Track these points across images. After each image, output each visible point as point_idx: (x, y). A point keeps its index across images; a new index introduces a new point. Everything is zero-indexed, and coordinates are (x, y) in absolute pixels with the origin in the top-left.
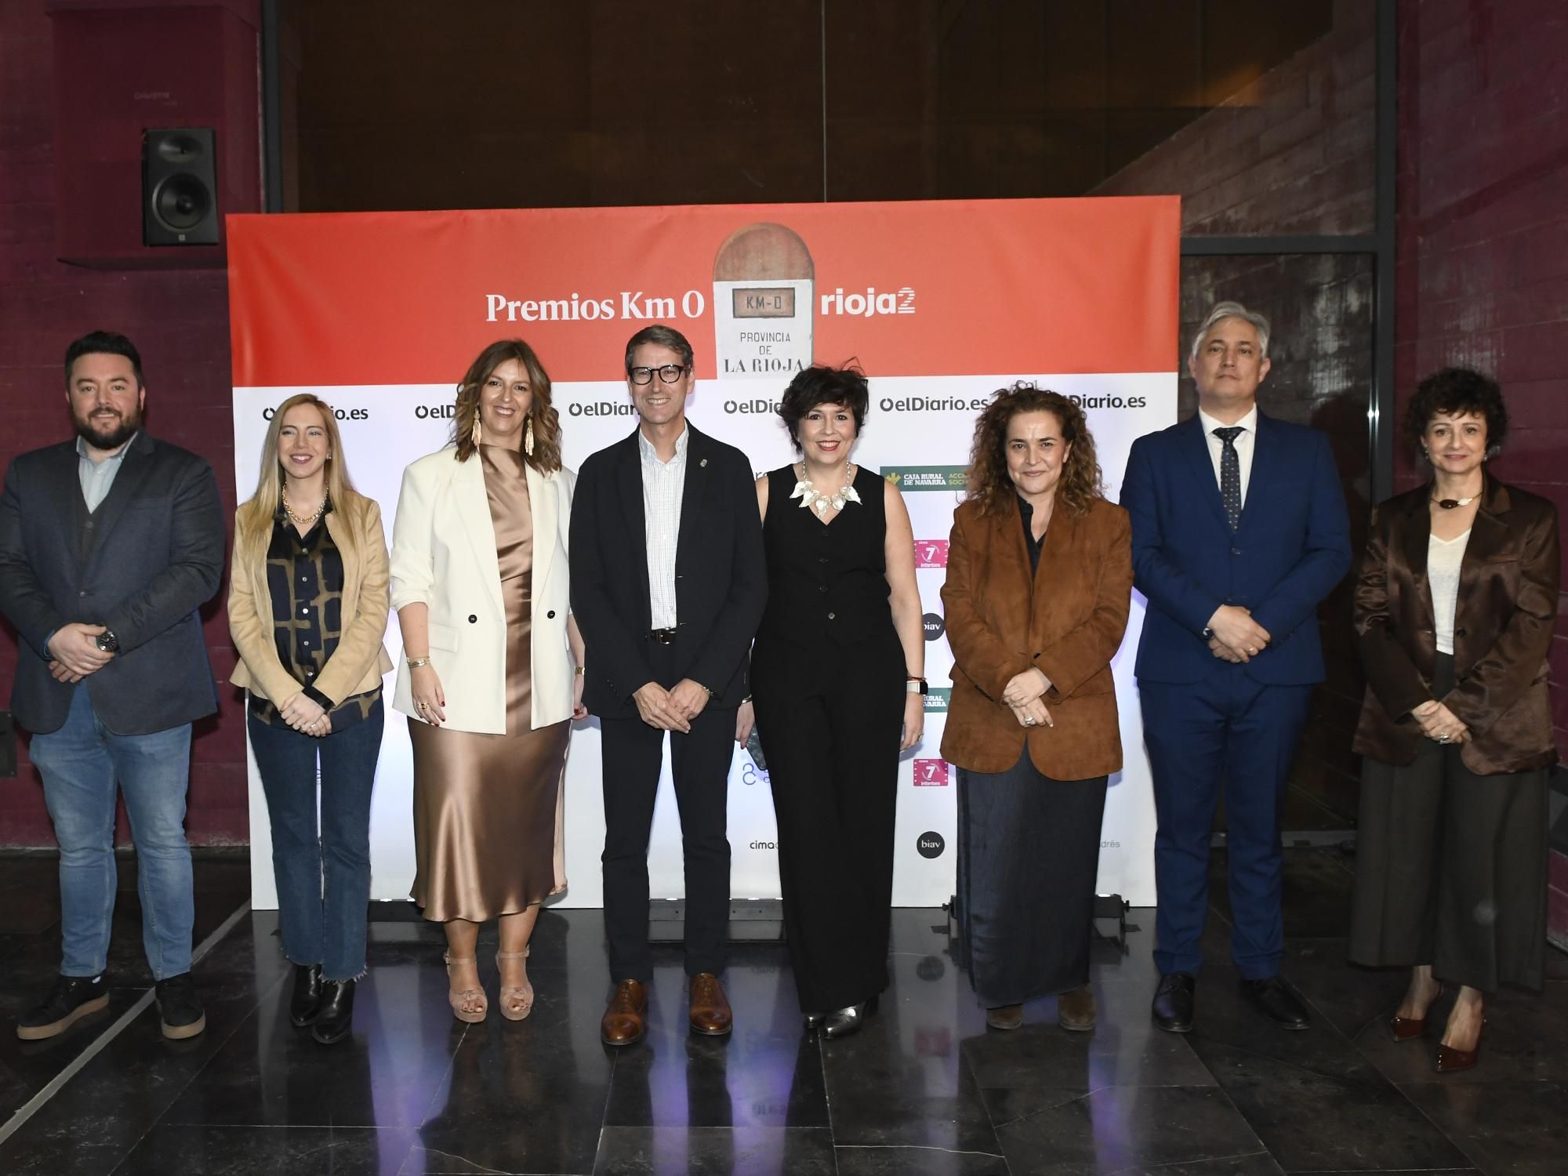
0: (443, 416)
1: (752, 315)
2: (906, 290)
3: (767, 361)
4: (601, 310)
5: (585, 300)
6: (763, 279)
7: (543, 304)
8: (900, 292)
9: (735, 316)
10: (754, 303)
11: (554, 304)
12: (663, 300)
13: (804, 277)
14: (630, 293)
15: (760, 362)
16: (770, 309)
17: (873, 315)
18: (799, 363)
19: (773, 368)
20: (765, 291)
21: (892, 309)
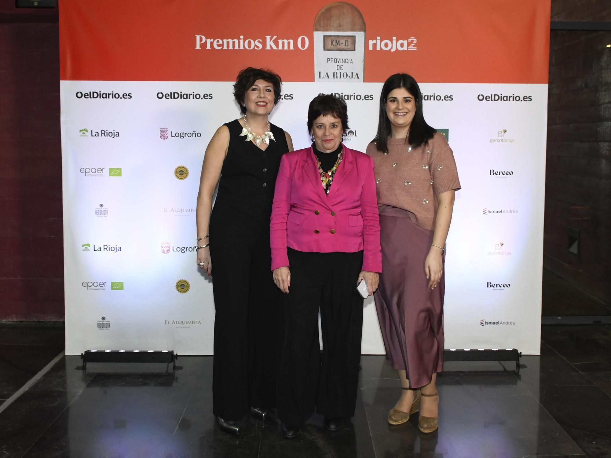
0: (171, 98)
1: (333, 49)
2: (412, 38)
3: (340, 73)
4: (255, 45)
5: (247, 40)
6: (340, 31)
7: (225, 41)
8: (409, 39)
9: (324, 50)
10: (334, 43)
11: (231, 41)
12: (287, 40)
13: (361, 30)
14: (270, 36)
15: (337, 73)
16: (342, 46)
17: (395, 51)
18: (357, 74)
19: (344, 77)
20: (340, 37)
21: (405, 48)
